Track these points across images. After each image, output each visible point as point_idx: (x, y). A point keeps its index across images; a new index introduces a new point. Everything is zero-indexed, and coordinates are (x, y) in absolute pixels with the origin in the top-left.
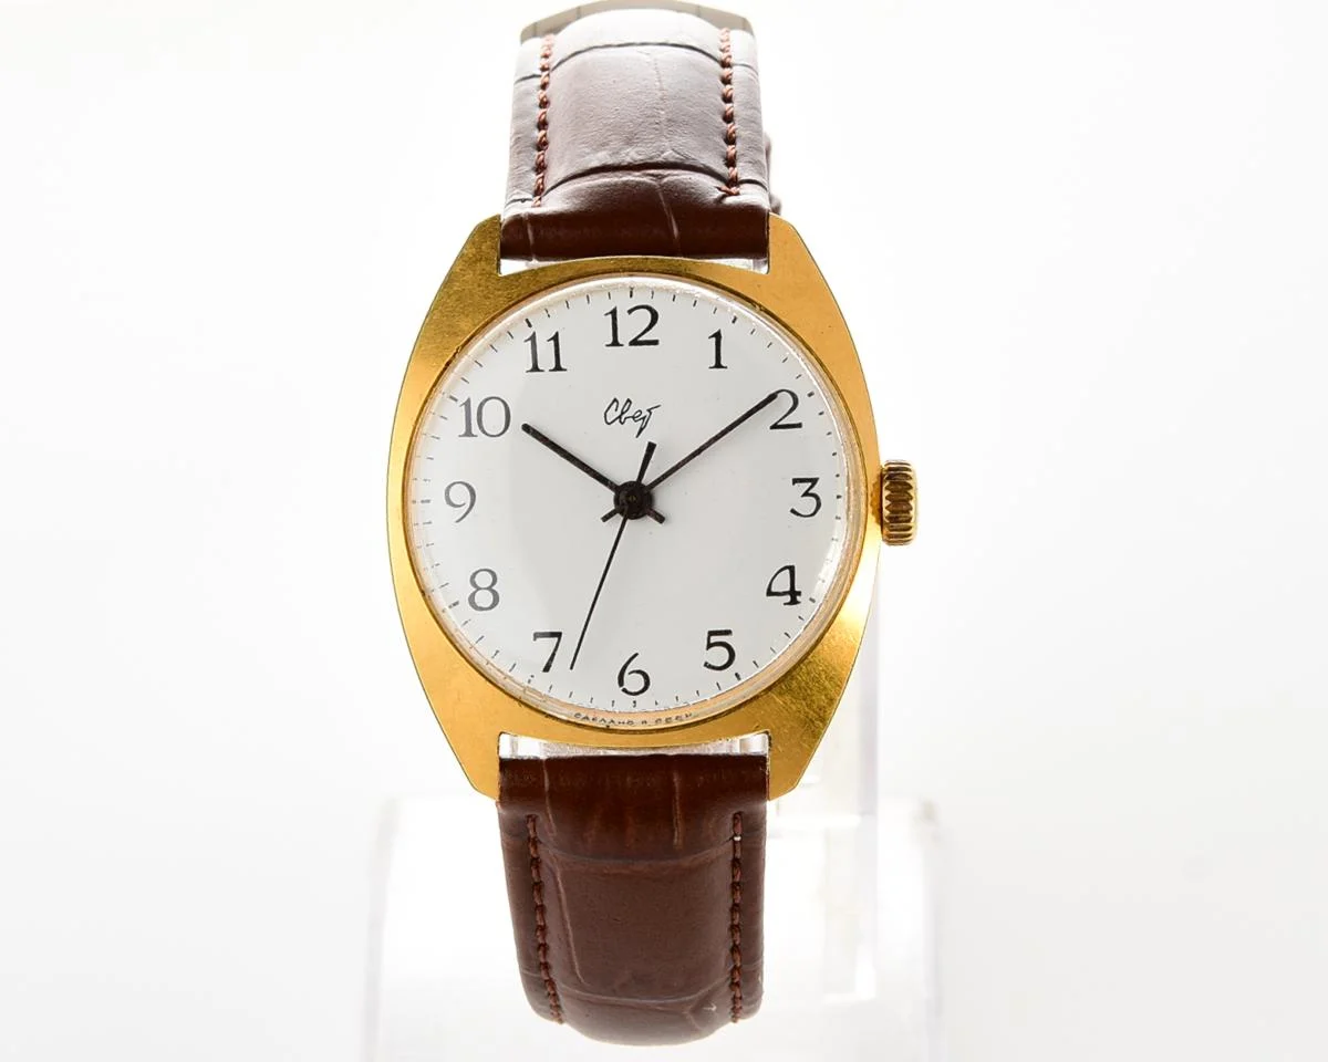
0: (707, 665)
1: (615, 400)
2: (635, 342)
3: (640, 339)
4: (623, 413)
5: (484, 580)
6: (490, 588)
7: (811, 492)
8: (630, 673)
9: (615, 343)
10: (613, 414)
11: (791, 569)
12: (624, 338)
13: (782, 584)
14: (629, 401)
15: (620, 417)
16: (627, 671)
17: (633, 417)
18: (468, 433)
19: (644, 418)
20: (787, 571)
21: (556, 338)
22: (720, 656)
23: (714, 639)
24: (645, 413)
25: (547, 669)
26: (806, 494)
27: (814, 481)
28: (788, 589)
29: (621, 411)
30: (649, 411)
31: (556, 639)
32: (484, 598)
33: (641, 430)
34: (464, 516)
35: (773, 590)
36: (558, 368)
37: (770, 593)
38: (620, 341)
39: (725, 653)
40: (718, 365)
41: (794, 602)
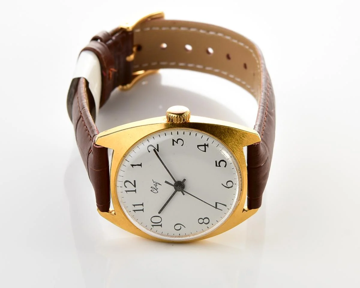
0: (225, 167)
1: (151, 191)
2: (135, 186)
3: (134, 185)
4: (155, 189)
5: (201, 221)
6: (203, 220)
7: (176, 141)
8: (227, 185)
9: (135, 191)
10: (155, 191)
11: (198, 146)
12: (134, 189)
13: (203, 148)
14: (151, 187)
15: (156, 189)
16: (227, 186)
17: (156, 186)
18: (161, 225)
19: (156, 184)
20: (199, 147)
21: (134, 205)
22: (223, 164)
23: (218, 165)
24: (155, 183)
25: (225, 205)
26: (177, 142)
27: (173, 140)
28: (204, 147)
29: (154, 189)
30: (154, 182)
31: (218, 204)
32: (206, 221)
33: (159, 184)
34: (183, 226)
35: (204, 150)
36: (142, 205)
37: (205, 151)
38: (135, 190)
39: (222, 162)
40: (141, 165)
41: (208, 145)
